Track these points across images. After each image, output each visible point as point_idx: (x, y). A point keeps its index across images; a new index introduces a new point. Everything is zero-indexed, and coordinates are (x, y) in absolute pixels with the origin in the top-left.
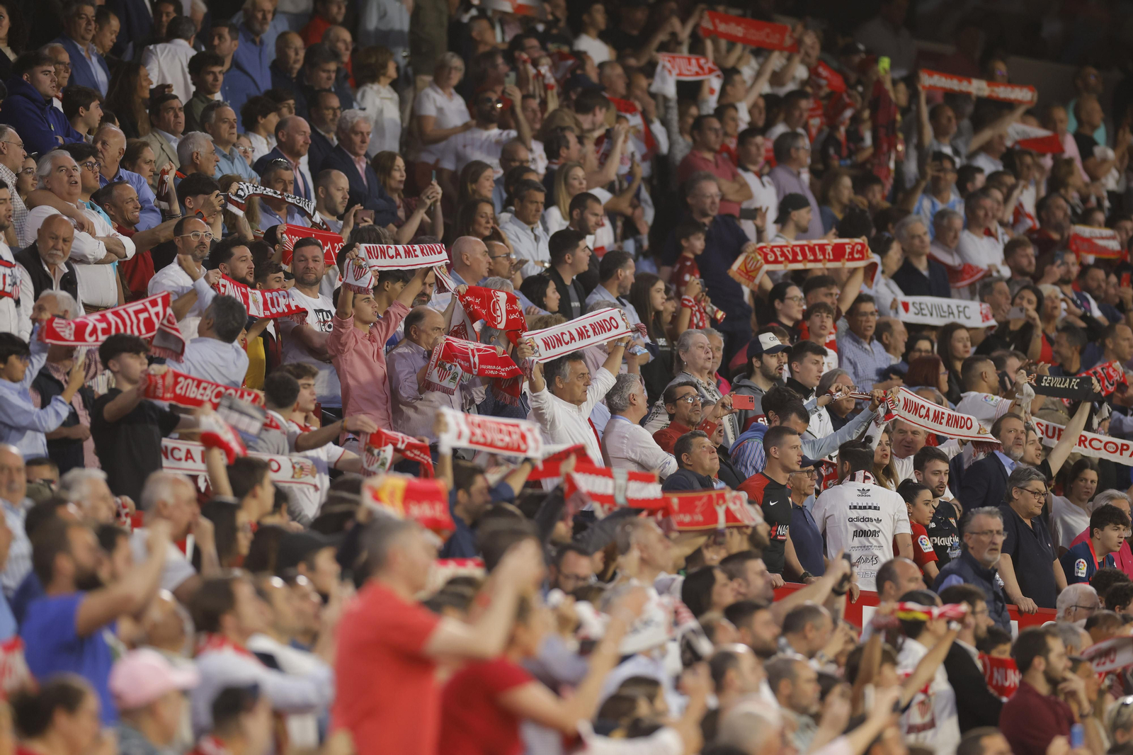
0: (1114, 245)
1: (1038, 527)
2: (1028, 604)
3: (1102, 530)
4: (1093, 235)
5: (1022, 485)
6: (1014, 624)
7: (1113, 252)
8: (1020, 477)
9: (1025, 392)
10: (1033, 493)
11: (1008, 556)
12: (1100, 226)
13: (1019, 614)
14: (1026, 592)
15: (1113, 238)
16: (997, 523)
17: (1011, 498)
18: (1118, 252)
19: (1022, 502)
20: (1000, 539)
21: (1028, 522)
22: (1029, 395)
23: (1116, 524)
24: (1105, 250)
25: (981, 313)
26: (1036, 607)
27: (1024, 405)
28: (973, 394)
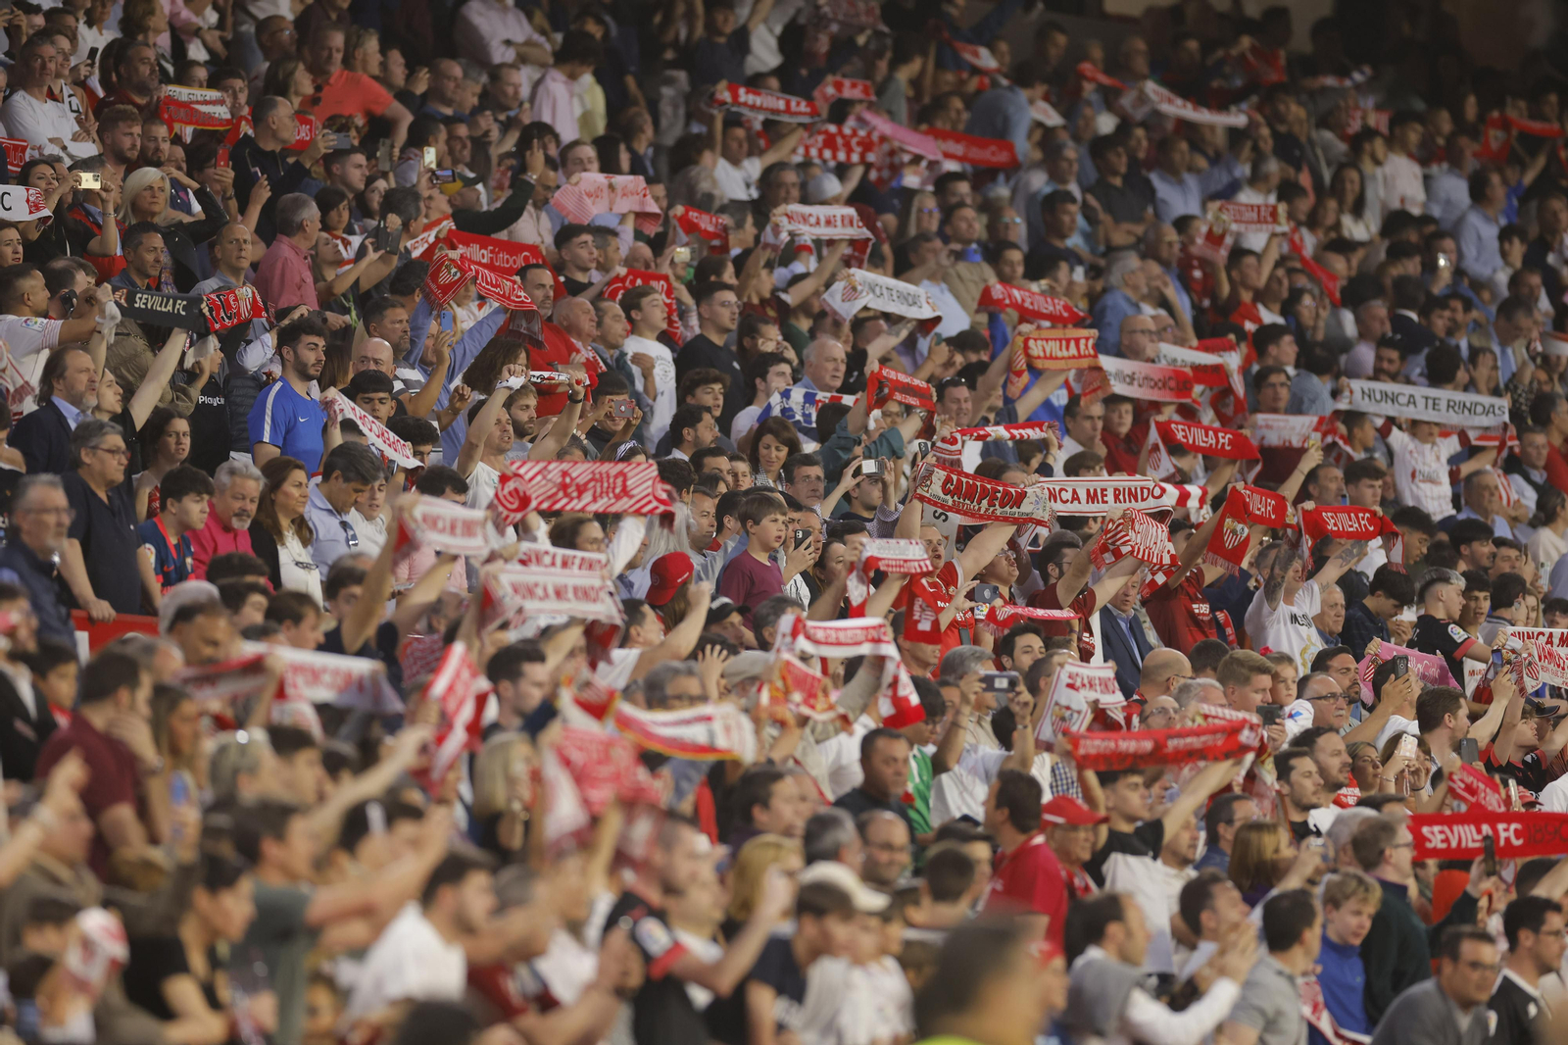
0: (222, 112)
1: (117, 502)
2: (103, 609)
3: (179, 500)
4: (194, 98)
5: (93, 444)
6: (82, 638)
7: (221, 122)
8: (89, 432)
9: (107, 312)
10: (109, 451)
11: (76, 543)
12: (201, 86)
13: (89, 623)
14: (99, 593)
15: (221, 102)
16: (59, 497)
17: (77, 463)
18: (228, 122)
19: (97, 466)
20: (67, 520)
21: (103, 496)
22: (113, 318)
23: (199, 493)
24: (210, 118)
25: (28, 201)
26: (113, 613)
27: (106, 331)
28: (11, 317)
